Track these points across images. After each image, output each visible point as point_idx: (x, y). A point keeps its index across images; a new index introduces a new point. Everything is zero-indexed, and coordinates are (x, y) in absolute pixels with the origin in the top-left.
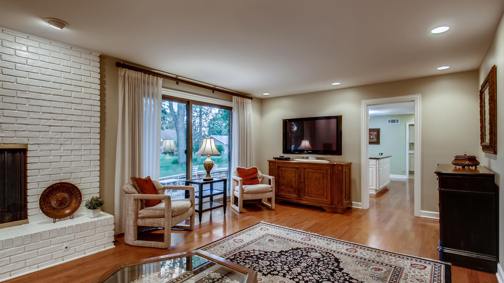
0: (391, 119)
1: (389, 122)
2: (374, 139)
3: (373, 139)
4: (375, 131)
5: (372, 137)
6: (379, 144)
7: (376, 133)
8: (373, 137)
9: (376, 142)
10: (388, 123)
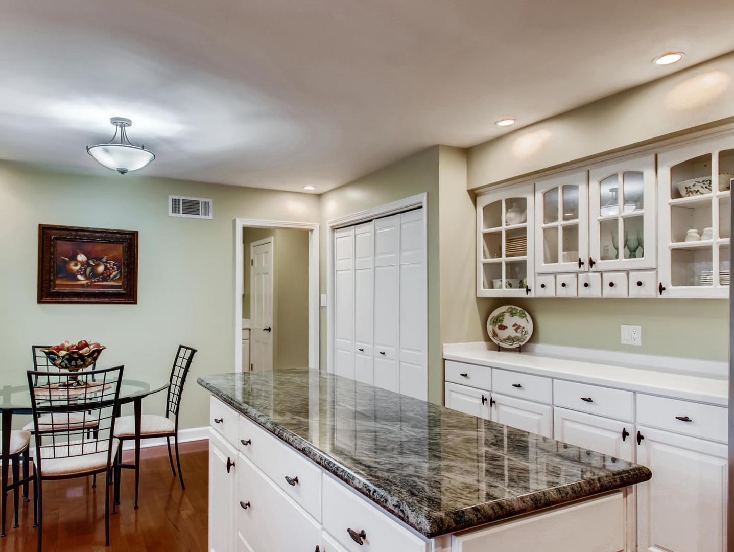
0: (181, 198)
1: (175, 210)
2: (112, 280)
3: (104, 279)
4: (117, 242)
5: (101, 269)
6: (135, 303)
7: (119, 250)
8: (106, 268)
9: (121, 290)
10: (170, 213)
